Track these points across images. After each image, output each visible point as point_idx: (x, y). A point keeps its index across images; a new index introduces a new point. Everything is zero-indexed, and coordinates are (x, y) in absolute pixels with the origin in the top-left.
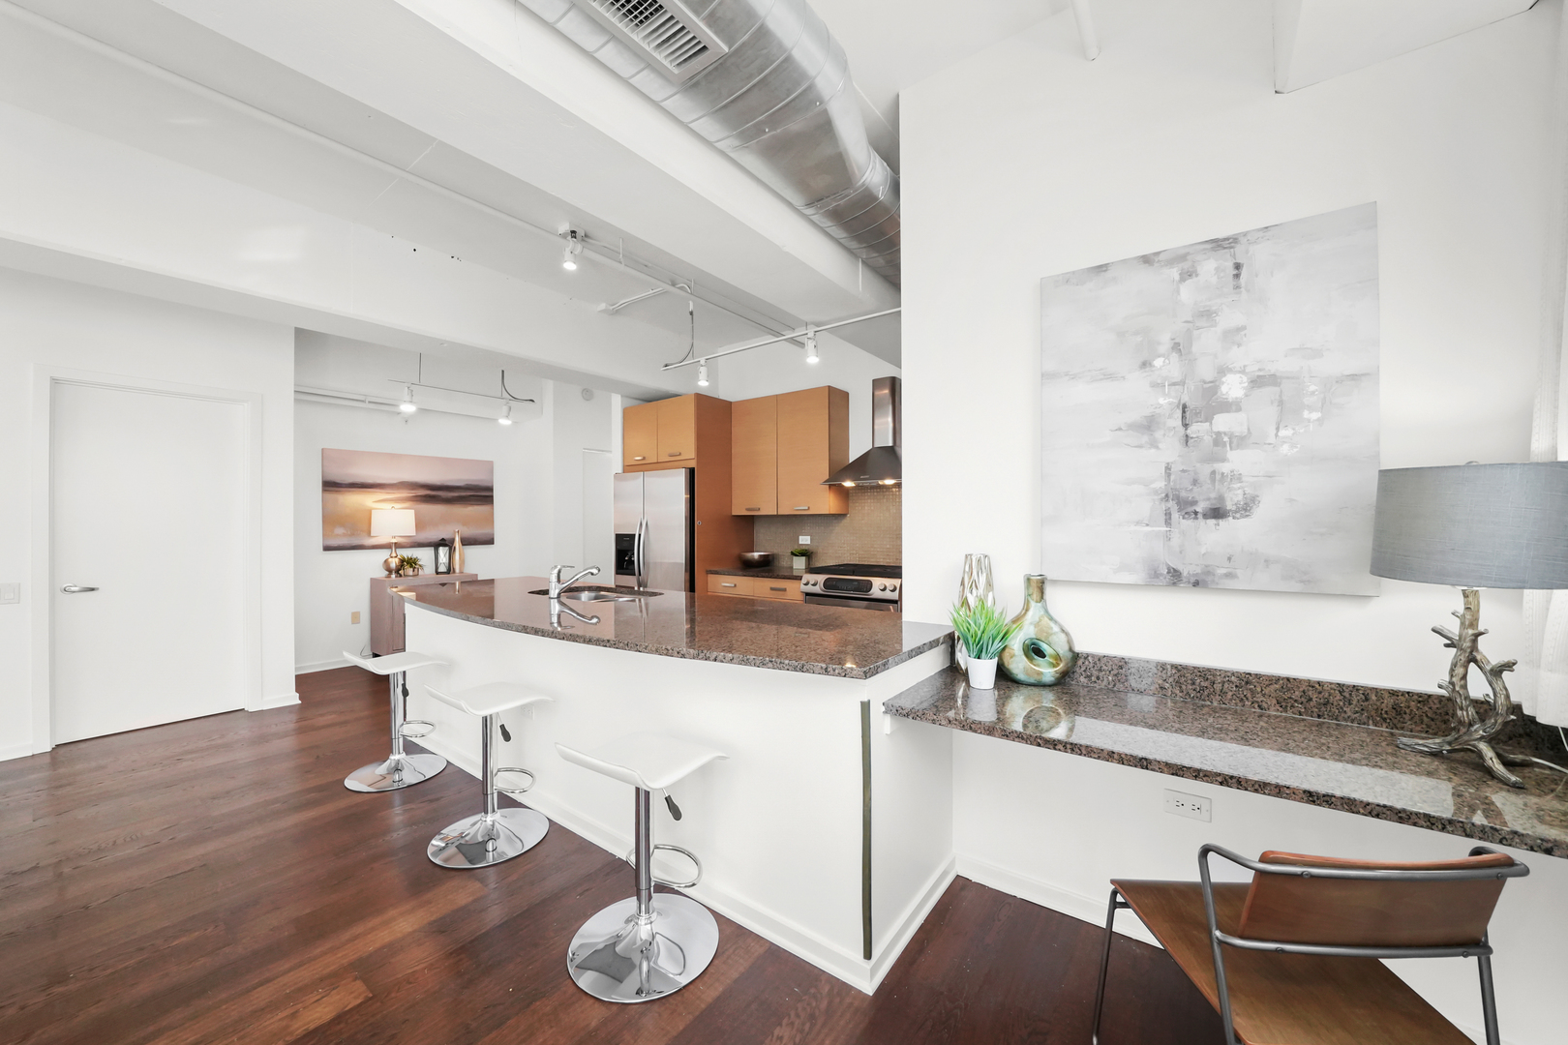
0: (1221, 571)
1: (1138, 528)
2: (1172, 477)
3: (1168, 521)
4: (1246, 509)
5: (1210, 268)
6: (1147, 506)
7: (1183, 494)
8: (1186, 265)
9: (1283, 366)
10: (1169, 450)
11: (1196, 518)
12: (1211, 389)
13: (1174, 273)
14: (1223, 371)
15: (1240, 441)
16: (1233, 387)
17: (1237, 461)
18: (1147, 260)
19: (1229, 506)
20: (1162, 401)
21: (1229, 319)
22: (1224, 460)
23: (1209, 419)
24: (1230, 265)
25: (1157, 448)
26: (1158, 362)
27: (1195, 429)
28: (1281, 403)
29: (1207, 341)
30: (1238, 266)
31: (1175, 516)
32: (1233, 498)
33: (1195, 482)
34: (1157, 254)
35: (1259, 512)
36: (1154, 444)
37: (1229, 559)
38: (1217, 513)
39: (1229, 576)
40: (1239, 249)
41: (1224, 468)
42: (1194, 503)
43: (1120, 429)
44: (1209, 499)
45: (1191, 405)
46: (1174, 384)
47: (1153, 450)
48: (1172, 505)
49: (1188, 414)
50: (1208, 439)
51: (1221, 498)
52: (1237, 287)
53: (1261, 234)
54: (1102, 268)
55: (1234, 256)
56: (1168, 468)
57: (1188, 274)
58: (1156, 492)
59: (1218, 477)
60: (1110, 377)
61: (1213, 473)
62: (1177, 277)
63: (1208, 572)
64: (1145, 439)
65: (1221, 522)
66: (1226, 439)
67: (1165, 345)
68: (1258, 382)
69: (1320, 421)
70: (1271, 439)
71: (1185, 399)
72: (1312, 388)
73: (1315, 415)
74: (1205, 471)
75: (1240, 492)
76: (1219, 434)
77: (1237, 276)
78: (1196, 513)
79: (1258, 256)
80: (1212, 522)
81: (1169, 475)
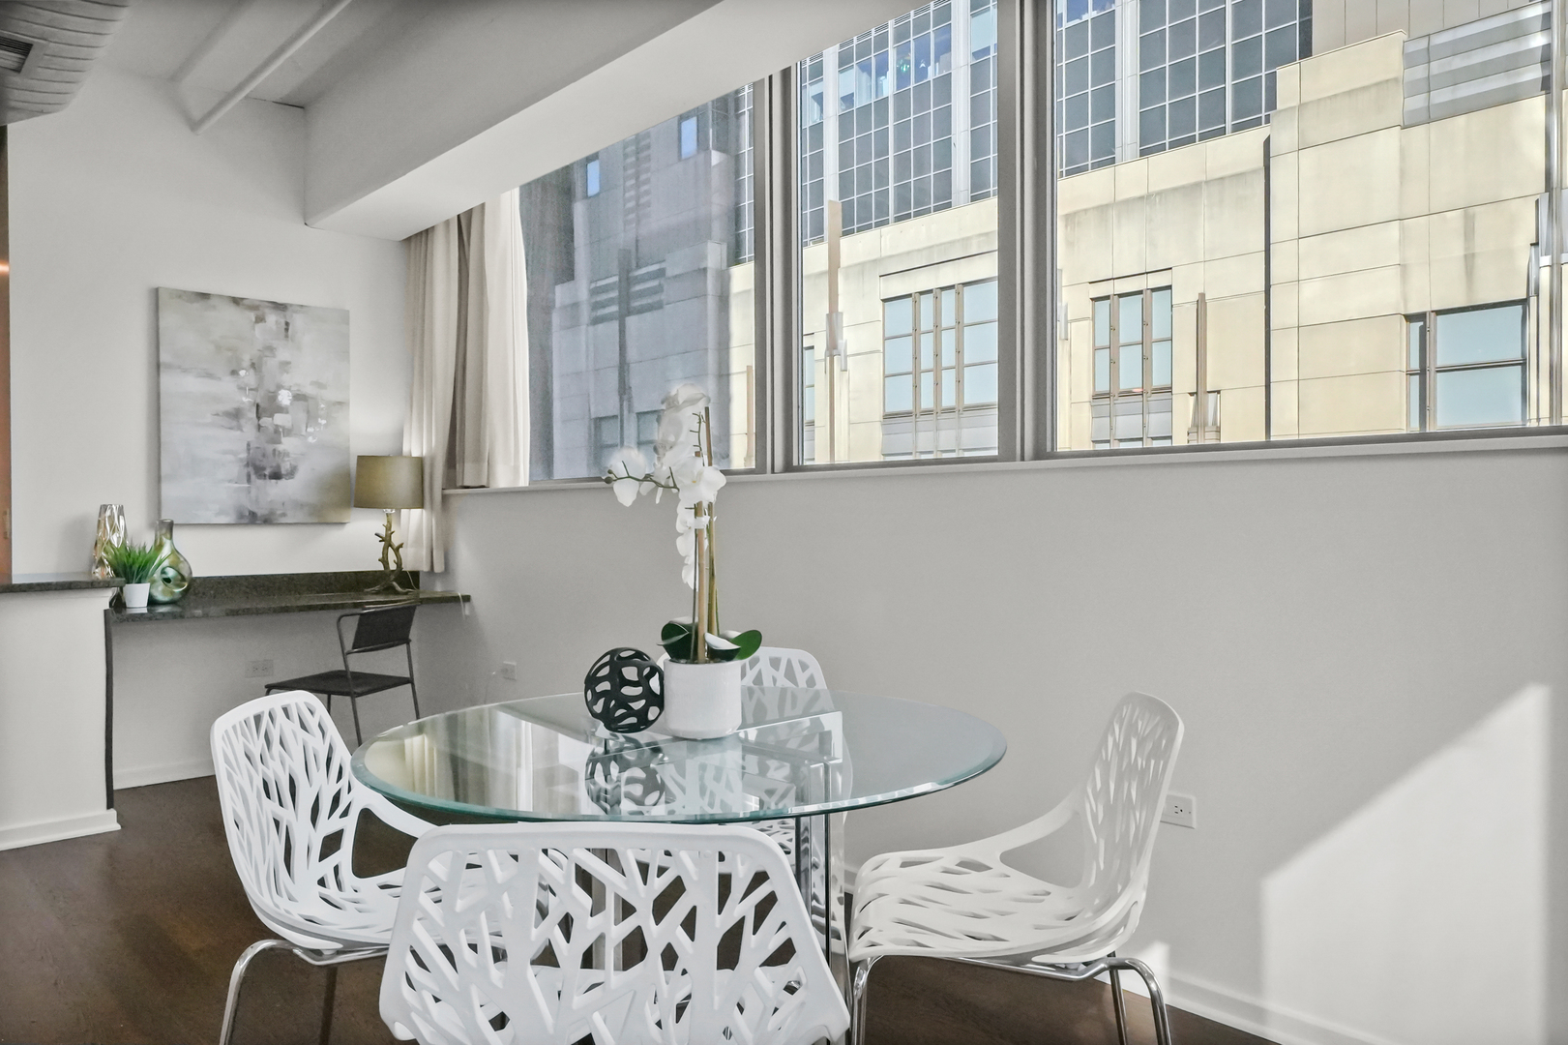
0: (279, 512)
1: (230, 484)
2: (251, 451)
3: (249, 480)
4: (291, 474)
5: (272, 319)
6: (236, 470)
7: (258, 463)
8: (259, 313)
9: (309, 390)
10: (249, 432)
11: (265, 479)
12: (273, 397)
13: (252, 315)
14: (280, 387)
15: (288, 432)
16: (285, 398)
17: (287, 444)
18: (236, 301)
19: (283, 472)
20: (245, 400)
21: (283, 354)
22: (280, 443)
23: (272, 416)
24: (283, 321)
25: (242, 430)
26: (242, 373)
27: (265, 421)
28: (308, 412)
29: (271, 364)
30: (287, 324)
31: (253, 477)
32: (285, 468)
33: (264, 455)
34: (243, 299)
35: (300, 475)
36: (240, 428)
37: (283, 504)
38: (276, 476)
39: (284, 515)
40: (288, 313)
41: (280, 448)
42: (264, 469)
43: (217, 415)
44: (271, 467)
45: (262, 405)
46: (250, 390)
47: (239, 432)
48: (251, 469)
49: (260, 410)
50: (271, 429)
51: (279, 467)
52: (287, 336)
53: (299, 308)
54: (205, 296)
55: (285, 316)
56: (248, 445)
57: (260, 319)
58: (241, 460)
59: (277, 453)
60: (210, 376)
61: (274, 450)
62: (254, 320)
63: (272, 513)
64: (234, 423)
65: (279, 481)
66: (281, 430)
67: (246, 363)
68: (299, 397)
69: (326, 425)
70: (304, 433)
71: (258, 401)
72: (322, 406)
73: (324, 422)
74: (270, 448)
75: (288, 463)
76: (277, 426)
77: (287, 330)
78: (265, 475)
79: (298, 321)
80: (273, 481)
81: (249, 450)
